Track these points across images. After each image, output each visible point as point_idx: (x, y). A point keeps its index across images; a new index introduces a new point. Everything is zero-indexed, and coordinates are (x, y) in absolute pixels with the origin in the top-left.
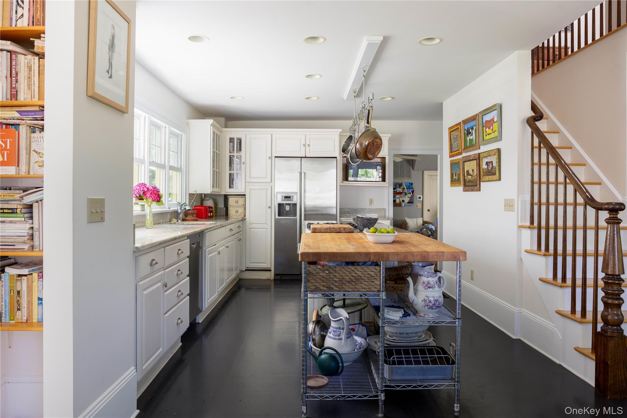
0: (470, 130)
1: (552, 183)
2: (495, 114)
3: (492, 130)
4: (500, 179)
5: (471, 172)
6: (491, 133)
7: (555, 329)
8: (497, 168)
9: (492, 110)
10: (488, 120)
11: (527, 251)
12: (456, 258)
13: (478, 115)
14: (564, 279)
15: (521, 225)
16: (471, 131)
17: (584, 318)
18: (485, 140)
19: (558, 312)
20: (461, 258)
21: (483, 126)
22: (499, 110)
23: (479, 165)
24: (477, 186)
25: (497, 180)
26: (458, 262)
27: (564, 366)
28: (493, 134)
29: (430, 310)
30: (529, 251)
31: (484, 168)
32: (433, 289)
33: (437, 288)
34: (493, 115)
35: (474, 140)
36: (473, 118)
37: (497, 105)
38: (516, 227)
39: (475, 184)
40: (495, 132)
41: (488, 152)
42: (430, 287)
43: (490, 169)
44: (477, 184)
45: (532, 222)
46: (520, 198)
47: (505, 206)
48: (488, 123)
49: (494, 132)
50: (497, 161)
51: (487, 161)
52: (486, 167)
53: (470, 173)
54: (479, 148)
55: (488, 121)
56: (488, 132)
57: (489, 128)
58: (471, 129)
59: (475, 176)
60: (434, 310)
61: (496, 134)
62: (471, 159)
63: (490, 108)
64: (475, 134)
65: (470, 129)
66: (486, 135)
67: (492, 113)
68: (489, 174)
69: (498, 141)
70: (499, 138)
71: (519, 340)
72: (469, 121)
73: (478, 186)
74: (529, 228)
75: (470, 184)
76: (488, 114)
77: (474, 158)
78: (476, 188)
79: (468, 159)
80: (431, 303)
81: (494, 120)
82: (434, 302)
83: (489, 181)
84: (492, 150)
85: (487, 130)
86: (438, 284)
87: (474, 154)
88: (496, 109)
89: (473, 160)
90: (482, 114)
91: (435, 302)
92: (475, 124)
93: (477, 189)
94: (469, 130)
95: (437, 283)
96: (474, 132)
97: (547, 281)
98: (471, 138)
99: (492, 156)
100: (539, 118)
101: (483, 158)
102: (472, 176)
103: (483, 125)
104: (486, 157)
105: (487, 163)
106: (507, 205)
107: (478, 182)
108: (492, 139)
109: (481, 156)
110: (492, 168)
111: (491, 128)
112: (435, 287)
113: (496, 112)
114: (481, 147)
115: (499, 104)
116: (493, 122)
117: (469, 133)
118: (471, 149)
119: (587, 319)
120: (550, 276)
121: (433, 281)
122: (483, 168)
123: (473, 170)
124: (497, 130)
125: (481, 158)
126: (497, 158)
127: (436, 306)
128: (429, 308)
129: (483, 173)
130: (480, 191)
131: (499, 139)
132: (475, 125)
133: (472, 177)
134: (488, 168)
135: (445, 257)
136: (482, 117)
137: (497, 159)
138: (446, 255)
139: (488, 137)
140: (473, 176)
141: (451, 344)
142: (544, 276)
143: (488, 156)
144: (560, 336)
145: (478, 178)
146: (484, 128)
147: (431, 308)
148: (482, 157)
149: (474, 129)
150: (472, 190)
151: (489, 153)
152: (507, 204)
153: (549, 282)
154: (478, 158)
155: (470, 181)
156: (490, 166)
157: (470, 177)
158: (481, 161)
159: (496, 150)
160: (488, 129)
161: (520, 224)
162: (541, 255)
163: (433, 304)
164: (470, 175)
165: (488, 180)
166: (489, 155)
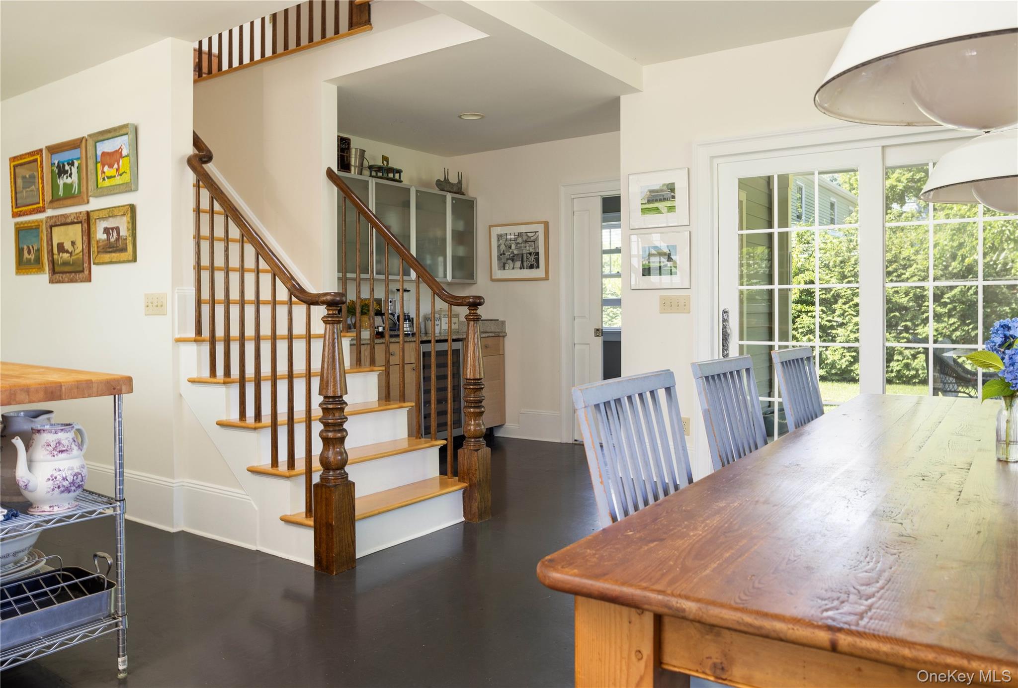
0: (66, 165)
1: (220, 269)
2: (125, 142)
3: (118, 170)
4: (134, 260)
5: (68, 246)
6: (115, 177)
7: (247, 497)
8: (130, 239)
9: (117, 134)
10: (109, 151)
11: (192, 380)
12: (114, 389)
13: (86, 140)
14: (258, 416)
15: (180, 338)
16: (67, 168)
17: (292, 470)
18: (101, 188)
19: (251, 469)
20: (124, 388)
21: (96, 161)
22: (132, 135)
23: (88, 234)
24: (83, 271)
25: (129, 261)
26: (117, 396)
27: (264, 551)
28: (119, 177)
29: (66, 495)
30: (196, 380)
31: (100, 240)
32: (69, 454)
33: (75, 451)
34: (121, 143)
35: (76, 185)
36: (75, 144)
37: (129, 126)
38: (170, 343)
39: (81, 269)
40: (124, 174)
41: (108, 210)
42: (62, 451)
43: (112, 240)
44: (83, 269)
45: (199, 331)
46: (176, 291)
47: (148, 306)
48: (108, 158)
49: (121, 175)
50: (130, 228)
51: (105, 226)
52: (105, 236)
53: (66, 248)
54: (88, 202)
55: (108, 154)
56: (107, 174)
57: (111, 166)
58: (68, 164)
59: (77, 254)
60: (72, 494)
61: (126, 178)
62: (69, 220)
63: (114, 130)
64: (77, 175)
65: (66, 163)
66: (104, 179)
67: (116, 138)
68: (111, 250)
69: (131, 191)
70: (131, 187)
71: (183, 533)
72: (63, 149)
73: (86, 272)
74: (195, 341)
75: (67, 269)
76: (108, 139)
77: (76, 220)
78: (81, 275)
79: (63, 222)
80: (67, 480)
81: (121, 153)
82: (72, 477)
83: (111, 263)
84: (119, 207)
85: (106, 169)
86: (76, 444)
87: (76, 213)
88: (127, 134)
89: (73, 223)
90: (96, 139)
91: (75, 477)
92: (79, 156)
93: (83, 278)
94: (64, 166)
95: (74, 441)
96: (74, 170)
97: (228, 424)
98: (69, 181)
99: (118, 218)
100: (205, 159)
101: (97, 221)
102: (71, 253)
103: (96, 159)
104: (103, 219)
105: (107, 231)
106: (150, 305)
107: (86, 265)
108: (118, 187)
109: (93, 216)
110: (117, 240)
111: (116, 166)
112: (72, 449)
113: (126, 137)
114: (91, 199)
115: (134, 124)
116: (118, 156)
117: (62, 171)
118: (69, 202)
119: (296, 470)
120: (235, 416)
121: (67, 439)
122: (98, 238)
123: (73, 243)
124: (128, 171)
125: (94, 221)
126: (130, 221)
127: (77, 485)
128: (62, 492)
129: (98, 247)
130: (90, 281)
131: (133, 187)
132: (77, 159)
133: (71, 256)
134: (108, 239)
135: (95, 389)
136: (94, 143)
137: (128, 222)
138: (95, 385)
139: (107, 183)
140: (73, 254)
141: (95, 556)
142: (224, 418)
143: (109, 217)
144: (255, 506)
145: (86, 258)
146: (99, 165)
147: (67, 490)
148: (96, 219)
149: (76, 163)
150: (72, 281)
151: (111, 212)
152: (152, 303)
153: (236, 424)
154: (87, 221)
155: (65, 263)
156: (113, 236)
157: (66, 255)
158: (92, 226)
159: (128, 207)
160: (109, 167)
161: (177, 336)
162: (219, 383)
163: (71, 481)
164: (67, 252)
165: (109, 260)
166: (111, 215)
